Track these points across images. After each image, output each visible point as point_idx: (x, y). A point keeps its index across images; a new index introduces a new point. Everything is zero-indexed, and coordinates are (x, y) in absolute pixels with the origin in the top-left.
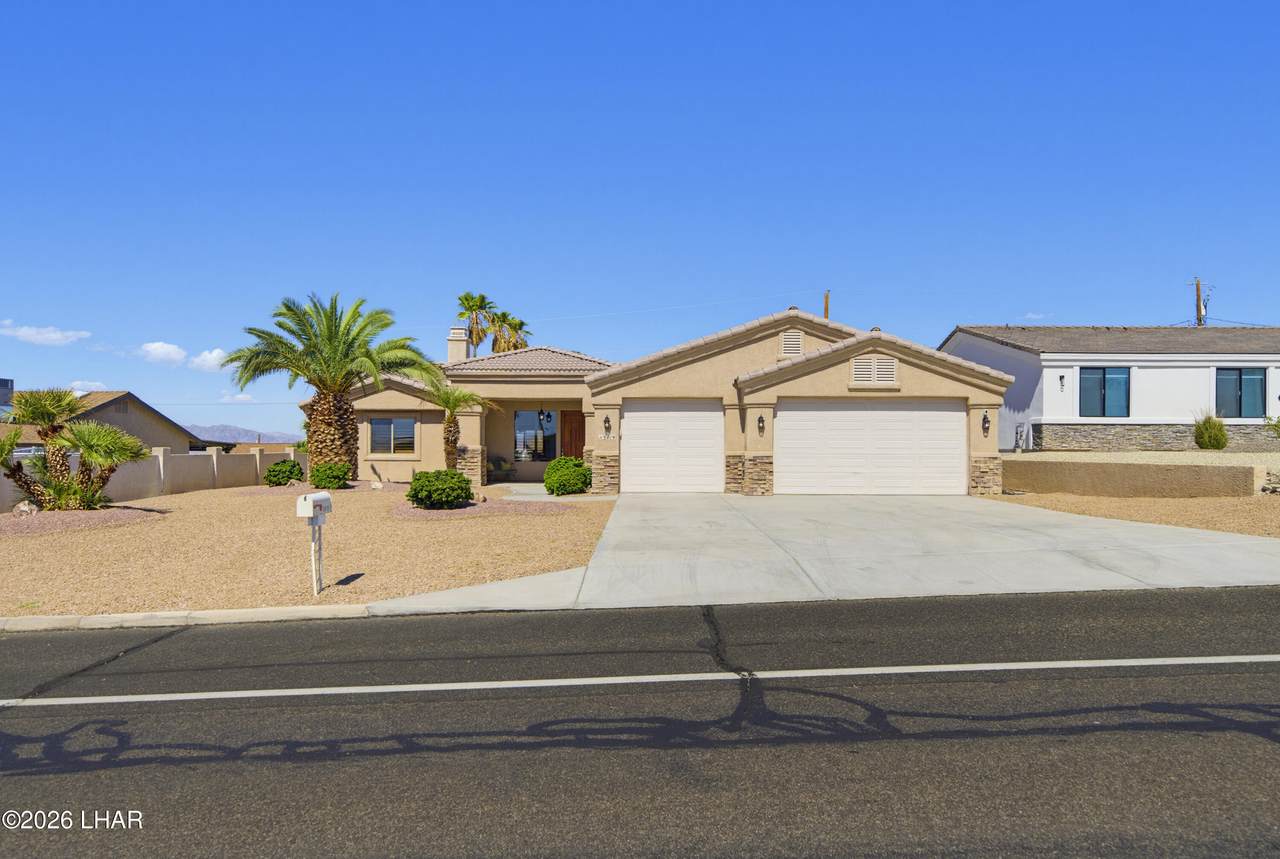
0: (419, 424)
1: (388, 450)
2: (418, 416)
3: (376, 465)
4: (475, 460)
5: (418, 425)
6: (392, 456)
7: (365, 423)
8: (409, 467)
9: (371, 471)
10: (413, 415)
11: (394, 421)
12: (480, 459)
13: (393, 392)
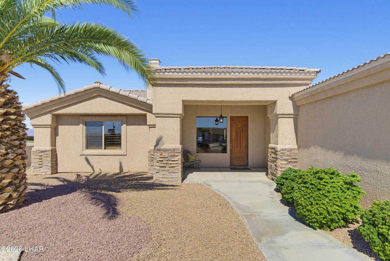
0: (124, 125)
1: (99, 146)
2: (124, 119)
3: (88, 157)
4: (176, 159)
5: (124, 127)
6: (103, 151)
7: (81, 125)
8: (117, 160)
9: (86, 163)
10: (121, 118)
11: (105, 123)
12: (180, 157)
13: (103, 98)
